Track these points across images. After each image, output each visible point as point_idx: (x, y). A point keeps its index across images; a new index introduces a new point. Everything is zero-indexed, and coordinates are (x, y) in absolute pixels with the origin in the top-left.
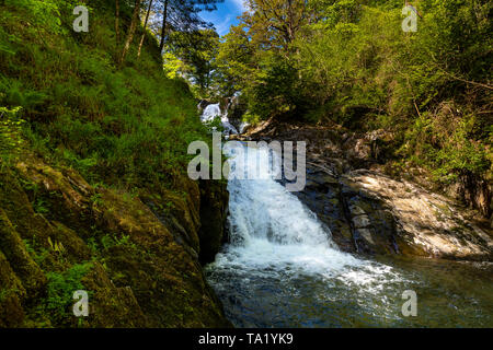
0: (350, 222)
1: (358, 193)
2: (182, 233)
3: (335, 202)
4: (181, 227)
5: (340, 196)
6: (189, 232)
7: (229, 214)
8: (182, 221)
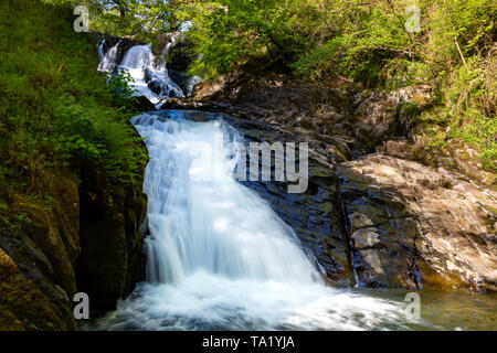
0: (347, 239)
1: (365, 194)
2: (41, 264)
3: (328, 207)
4: (39, 254)
5: (337, 200)
6: (55, 262)
7: (148, 232)
8: (42, 242)
